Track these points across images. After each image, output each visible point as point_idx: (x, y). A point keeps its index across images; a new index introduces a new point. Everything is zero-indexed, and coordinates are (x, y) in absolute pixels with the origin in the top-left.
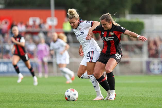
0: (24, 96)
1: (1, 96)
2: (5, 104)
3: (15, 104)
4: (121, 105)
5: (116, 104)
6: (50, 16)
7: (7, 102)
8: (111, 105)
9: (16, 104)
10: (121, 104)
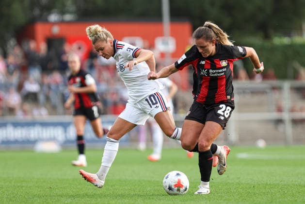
0: (114, 185)
1: (73, 186)
2: (79, 200)
3: (99, 199)
4: (296, 200)
5: (286, 200)
6: (161, 34)
7: (83, 195)
8: (278, 200)
9: (101, 201)
10: (296, 198)
